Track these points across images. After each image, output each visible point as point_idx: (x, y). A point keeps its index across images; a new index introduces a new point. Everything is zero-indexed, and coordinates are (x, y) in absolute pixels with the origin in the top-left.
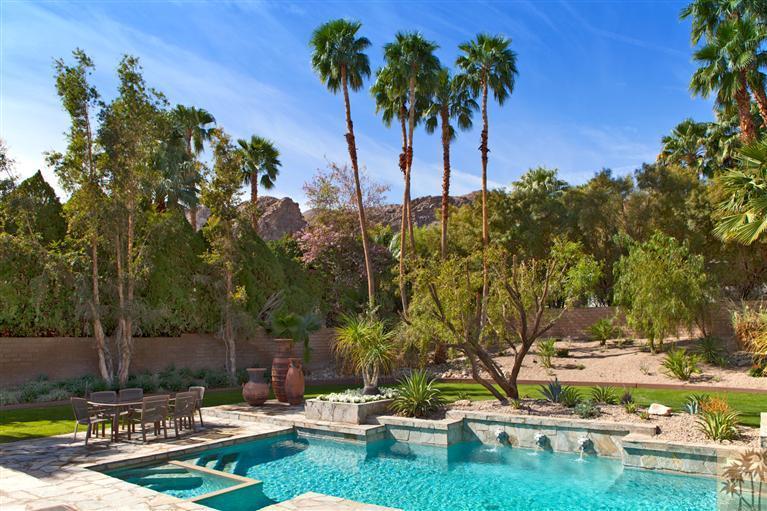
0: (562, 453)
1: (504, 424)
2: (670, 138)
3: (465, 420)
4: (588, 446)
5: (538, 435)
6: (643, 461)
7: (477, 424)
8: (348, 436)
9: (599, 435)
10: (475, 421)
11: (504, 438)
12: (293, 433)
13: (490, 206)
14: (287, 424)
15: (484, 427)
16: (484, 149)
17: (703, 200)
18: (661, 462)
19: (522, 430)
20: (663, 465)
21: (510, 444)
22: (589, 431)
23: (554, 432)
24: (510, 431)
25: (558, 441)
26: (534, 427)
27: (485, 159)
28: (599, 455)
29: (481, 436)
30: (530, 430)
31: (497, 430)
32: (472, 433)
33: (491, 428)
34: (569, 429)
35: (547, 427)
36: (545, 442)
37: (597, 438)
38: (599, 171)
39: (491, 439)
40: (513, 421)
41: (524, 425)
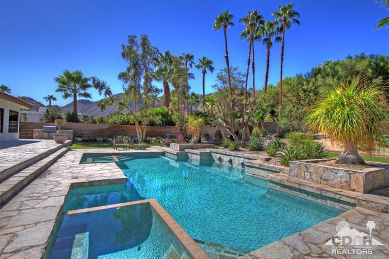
3: (211, 152)
4: (243, 164)
5: (229, 159)
6: (251, 171)
15: (215, 155)
18: (257, 172)
19: (225, 156)
21: (221, 161)
23: (234, 158)
24: (222, 156)
25: (235, 161)
26: (228, 155)
29: (214, 158)
31: (218, 156)
34: (239, 157)
35: (232, 156)
36: (230, 161)
39: (217, 159)
40: (223, 153)
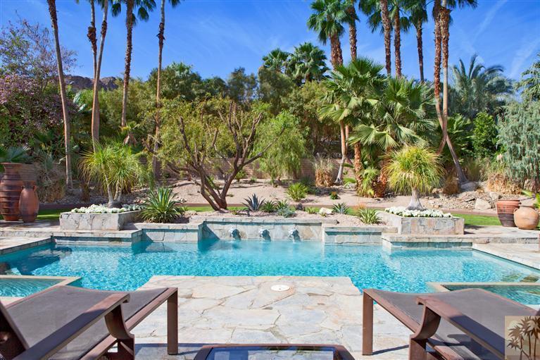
0: (278, 240)
1: (237, 223)
2: (267, 58)
3: (205, 223)
4: (296, 234)
5: (261, 230)
6: (336, 239)
7: (214, 225)
8: (111, 239)
9: (302, 226)
10: (213, 223)
11: (236, 234)
12: (51, 243)
13: (164, 80)
14: (43, 235)
15: (221, 226)
16: (161, 37)
17: (299, 96)
18: (347, 238)
19: (249, 227)
20: (348, 240)
21: (239, 237)
22: (296, 224)
23: (272, 226)
24: (240, 228)
25: (276, 232)
26: (258, 224)
27: (161, 44)
28: (302, 240)
29: (218, 234)
30: (256, 226)
31: (231, 228)
32: (211, 232)
33: (226, 227)
34: (283, 224)
35: (267, 224)
36: (266, 235)
37: (300, 228)
38: (238, 68)
39: (226, 235)
40: (243, 221)
41: (251, 224)
